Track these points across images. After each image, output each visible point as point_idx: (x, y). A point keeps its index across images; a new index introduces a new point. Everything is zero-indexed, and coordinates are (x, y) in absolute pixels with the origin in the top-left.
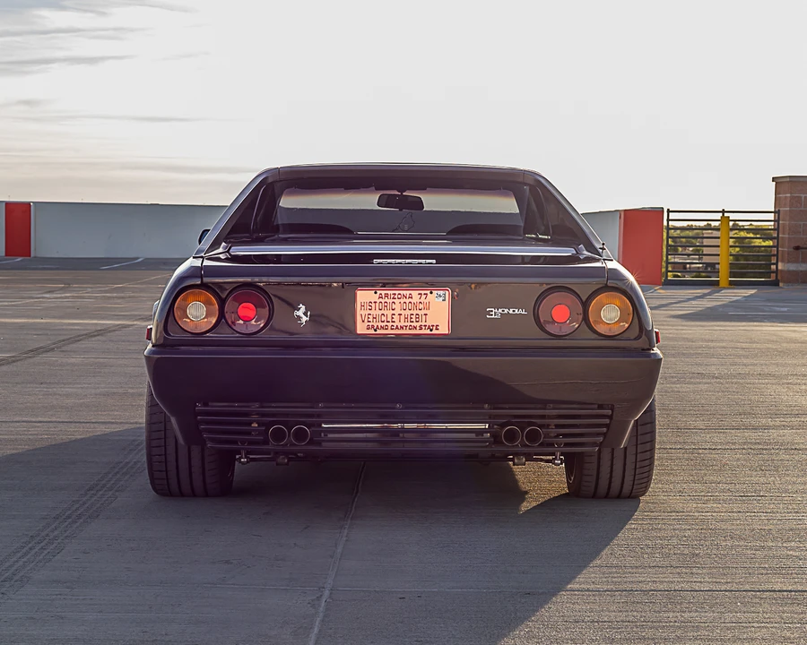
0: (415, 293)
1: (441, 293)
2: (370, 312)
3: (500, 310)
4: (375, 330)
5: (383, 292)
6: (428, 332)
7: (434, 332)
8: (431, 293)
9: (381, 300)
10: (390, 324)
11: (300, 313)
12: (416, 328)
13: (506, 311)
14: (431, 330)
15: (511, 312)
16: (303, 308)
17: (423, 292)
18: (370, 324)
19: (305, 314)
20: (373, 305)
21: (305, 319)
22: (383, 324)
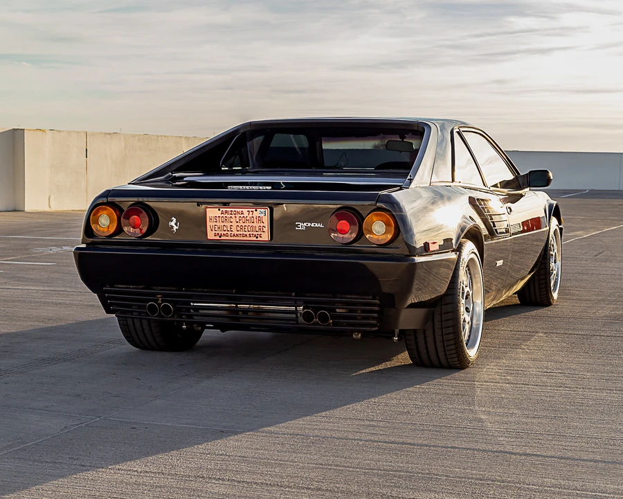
0: (245, 211)
1: (263, 210)
2: (216, 224)
3: (305, 224)
4: (220, 237)
5: (224, 210)
6: (255, 239)
7: (259, 239)
8: (256, 210)
9: (223, 215)
10: (229, 233)
11: (173, 224)
12: (246, 235)
13: (309, 224)
14: (257, 238)
15: (313, 225)
16: (174, 220)
17: (251, 210)
18: (217, 232)
19: (176, 224)
20: (218, 219)
21: (175, 228)
22: (225, 233)
